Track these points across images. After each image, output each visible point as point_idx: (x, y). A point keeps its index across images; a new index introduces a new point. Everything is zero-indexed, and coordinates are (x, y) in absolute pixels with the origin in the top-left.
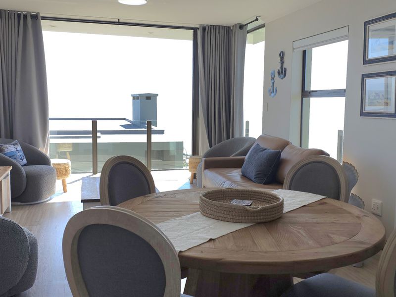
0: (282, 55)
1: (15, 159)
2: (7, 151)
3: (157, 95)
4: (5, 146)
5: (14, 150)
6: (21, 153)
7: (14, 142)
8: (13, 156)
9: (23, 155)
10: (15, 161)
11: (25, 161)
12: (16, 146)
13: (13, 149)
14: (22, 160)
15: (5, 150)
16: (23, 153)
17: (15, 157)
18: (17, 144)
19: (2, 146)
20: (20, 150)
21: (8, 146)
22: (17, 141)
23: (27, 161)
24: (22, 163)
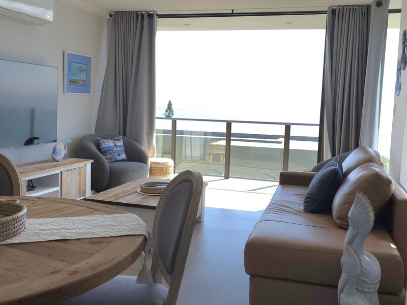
4: (104, 141)
5: (111, 145)
7: (116, 138)
11: (123, 156)
12: (116, 142)
14: (119, 155)
15: (103, 145)
16: (123, 148)
17: (111, 152)
18: (119, 140)
19: (100, 140)
20: (120, 146)
21: (106, 141)
22: (121, 137)
23: (127, 157)
24: (118, 158)
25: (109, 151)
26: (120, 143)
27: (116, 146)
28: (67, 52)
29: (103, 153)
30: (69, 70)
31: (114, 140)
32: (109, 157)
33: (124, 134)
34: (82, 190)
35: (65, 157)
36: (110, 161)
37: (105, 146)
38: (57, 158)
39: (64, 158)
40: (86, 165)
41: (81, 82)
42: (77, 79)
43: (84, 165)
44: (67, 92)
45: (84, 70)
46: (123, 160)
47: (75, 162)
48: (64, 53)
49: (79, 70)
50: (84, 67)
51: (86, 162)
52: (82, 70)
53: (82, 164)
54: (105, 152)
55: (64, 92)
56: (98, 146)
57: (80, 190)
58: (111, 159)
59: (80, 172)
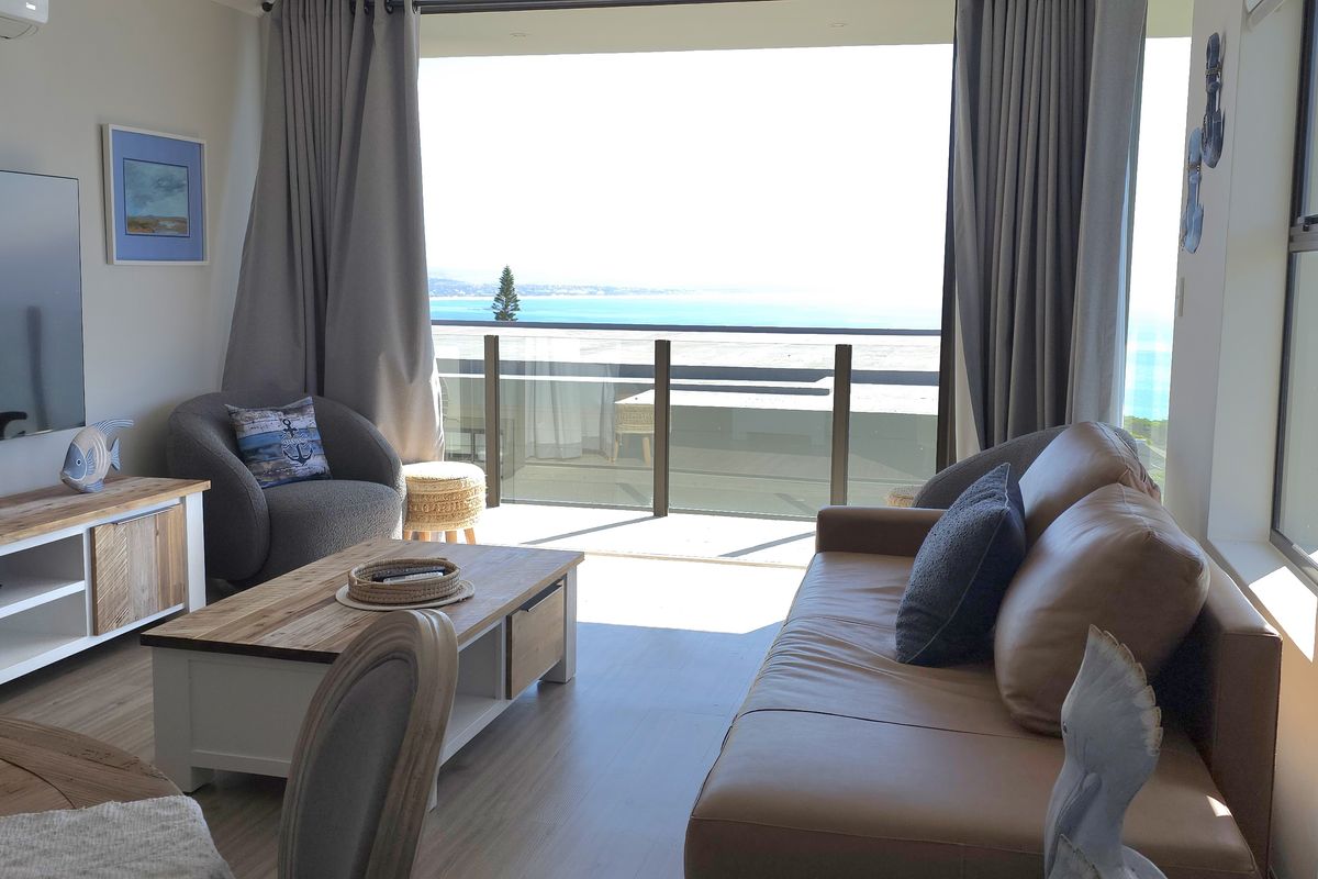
2: (249, 431)
4: (251, 414)
6: (311, 439)
9: (316, 445)
11: (317, 462)
12: (292, 417)
13: (275, 425)
14: (302, 460)
15: (246, 427)
16: (317, 437)
17: (273, 450)
18: (300, 410)
19: (237, 413)
20: (307, 430)
21: (257, 414)
22: (310, 398)
23: (329, 463)
24: (300, 470)
25: (269, 446)
26: (306, 421)
27: (290, 430)
28: (112, 127)
29: (245, 455)
30: (123, 186)
31: (285, 413)
32: (267, 466)
33: (320, 391)
34: (173, 582)
35: (112, 477)
36: (270, 481)
37: (254, 432)
38: (82, 480)
39: (107, 480)
40: (183, 499)
41: (170, 225)
42: (155, 214)
43: (177, 501)
44: (118, 259)
45: (179, 186)
46: (317, 477)
47: (147, 493)
48: (101, 131)
49: (159, 186)
50: (179, 174)
51: (183, 492)
52: (171, 187)
53: (169, 500)
54: (256, 451)
55: (108, 259)
56: (231, 431)
57: (164, 586)
58: (274, 473)
59: (164, 525)
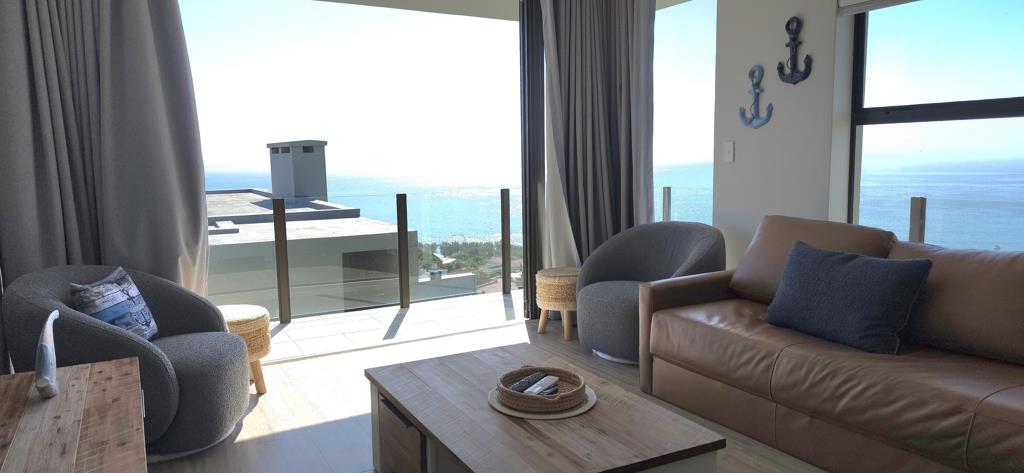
0: (795, 27)
1: (128, 324)
2: (102, 304)
3: (325, 143)
4: (96, 290)
5: (121, 298)
6: (141, 306)
7: (115, 274)
8: (123, 316)
9: (147, 310)
10: (130, 333)
11: (154, 326)
12: (125, 286)
13: (118, 295)
14: (148, 324)
15: (99, 302)
16: (145, 303)
20: (136, 298)
21: (102, 288)
22: (122, 269)
23: (157, 323)
27: (131, 298)
